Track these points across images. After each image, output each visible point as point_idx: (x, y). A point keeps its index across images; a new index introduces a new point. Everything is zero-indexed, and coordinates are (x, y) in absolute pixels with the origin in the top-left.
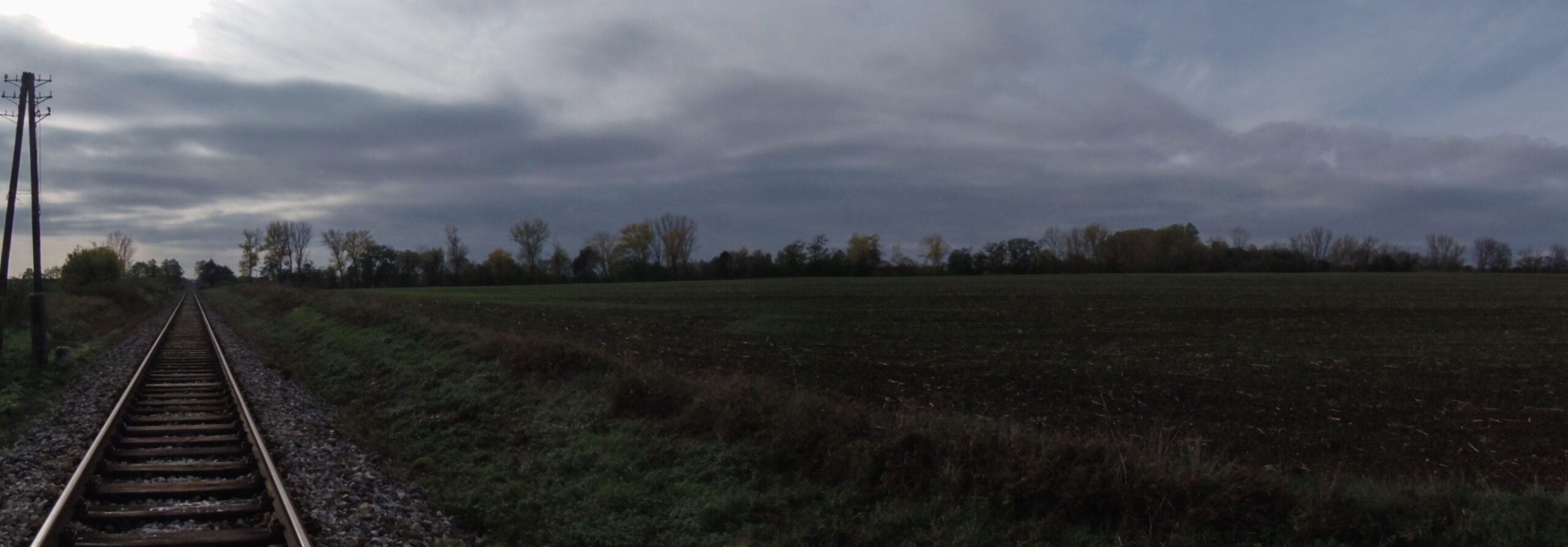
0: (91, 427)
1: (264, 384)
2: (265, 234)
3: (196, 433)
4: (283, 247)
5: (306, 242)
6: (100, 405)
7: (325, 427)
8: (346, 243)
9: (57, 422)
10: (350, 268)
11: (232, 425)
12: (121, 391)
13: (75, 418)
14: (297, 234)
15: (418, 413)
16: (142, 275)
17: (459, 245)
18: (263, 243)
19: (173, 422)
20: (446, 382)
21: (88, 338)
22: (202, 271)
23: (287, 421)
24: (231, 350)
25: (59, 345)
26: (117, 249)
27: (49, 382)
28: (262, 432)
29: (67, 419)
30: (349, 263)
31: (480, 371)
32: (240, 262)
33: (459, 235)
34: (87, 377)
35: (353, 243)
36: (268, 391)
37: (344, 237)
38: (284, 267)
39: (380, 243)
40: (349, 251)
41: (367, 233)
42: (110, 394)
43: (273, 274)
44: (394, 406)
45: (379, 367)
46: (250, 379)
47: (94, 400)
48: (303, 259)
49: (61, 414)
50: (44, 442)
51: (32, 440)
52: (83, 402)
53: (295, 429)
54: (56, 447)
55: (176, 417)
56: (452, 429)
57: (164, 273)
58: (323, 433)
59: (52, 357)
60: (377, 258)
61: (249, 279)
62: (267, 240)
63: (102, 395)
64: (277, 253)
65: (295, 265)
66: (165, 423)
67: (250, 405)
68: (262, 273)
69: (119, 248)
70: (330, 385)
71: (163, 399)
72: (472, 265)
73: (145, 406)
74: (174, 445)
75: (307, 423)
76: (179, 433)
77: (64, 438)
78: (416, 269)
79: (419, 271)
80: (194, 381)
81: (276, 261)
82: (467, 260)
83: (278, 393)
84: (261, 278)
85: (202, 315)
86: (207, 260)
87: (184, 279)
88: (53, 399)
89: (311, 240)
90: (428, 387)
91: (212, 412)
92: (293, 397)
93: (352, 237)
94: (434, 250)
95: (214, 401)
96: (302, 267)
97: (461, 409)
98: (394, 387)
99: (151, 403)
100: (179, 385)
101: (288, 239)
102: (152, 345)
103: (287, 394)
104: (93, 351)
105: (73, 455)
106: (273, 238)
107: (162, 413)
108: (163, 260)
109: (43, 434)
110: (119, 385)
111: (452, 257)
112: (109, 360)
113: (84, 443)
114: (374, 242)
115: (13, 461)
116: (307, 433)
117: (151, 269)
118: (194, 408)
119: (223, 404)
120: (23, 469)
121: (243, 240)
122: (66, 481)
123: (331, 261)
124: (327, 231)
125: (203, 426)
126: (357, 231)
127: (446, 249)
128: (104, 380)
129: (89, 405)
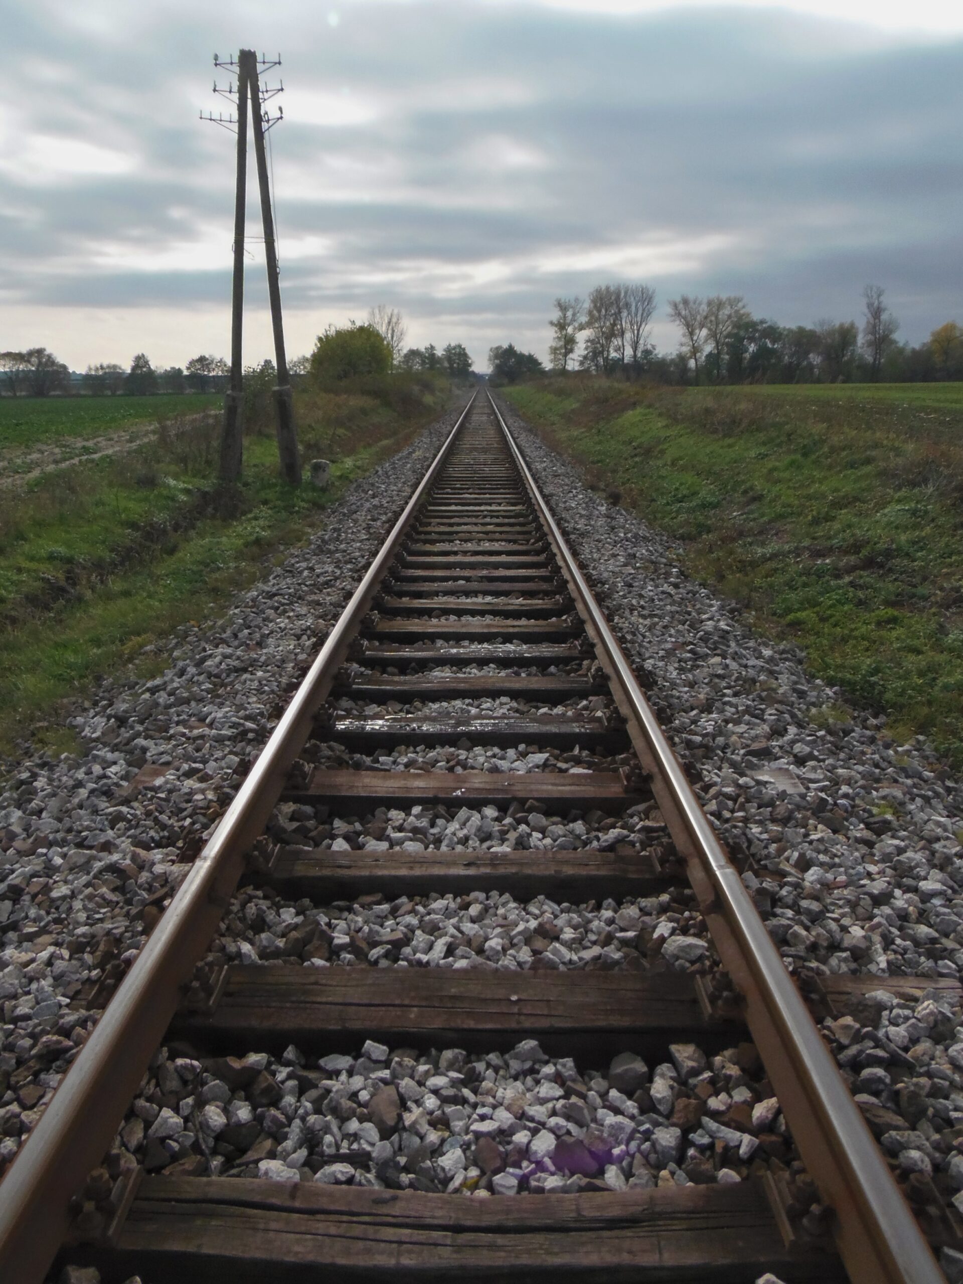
0: (363, 557)
1: (584, 509)
2: (587, 305)
3: (496, 566)
4: (614, 325)
5: (646, 316)
6: (372, 531)
7: (665, 565)
8: (706, 318)
9: (320, 550)
10: (710, 355)
11: (542, 558)
12: (397, 515)
13: (343, 546)
14: (634, 305)
15: (798, 555)
16: (417, 367)
17: (884, 317)
18: (584, 319)
19: (465, 553)
20: (844, 514)
21: (351, 452)
22: (497, 361)
23: (615, 556)
24: (539, 466)
25: (314, 458)
26: (382, 329)
27: (306, 505)
28: (582, 566)
29: (332, 547)
30: (709, 348)
31: (899, 501)
32: (551, 348)
33: (886, 300)
34: (353, 499)
35: (717, 317)
36: (589, 517)
37: (704, 308)
38: (613, 354)
39: (756, 316)
40: (710, 329)
41: (739, 300)
42: (384, 518)
43: (596, 365)
44: (763, 544)
45: (745, 492)
46: (565, 502)
47: (364, 525)
48: (641, 342)
49: (323, 541)
50: (306, 573)
51: (290, 571)
52: (350, 528)
53: (625, 565)
54: (322, 579)
55: (469, 546)
56: (847, 579)
57: (446, 364)
58: (663, 571)
59: (306, 475)
60: (752, 339)
61: (563, 372)
62: (590, 313)
63: (374, 520)
64: (603, 333)
65: (629, 352)
66: (455, 553)
67: (565, 533)
68: (582, 363)
69: (384, 328)
70: (674, 515)
71: (451, 525)
72: (901, 351)
73: (429, 533)
74: (468, 579)
75: (641, 559)
76: (472, 566)
77: (330, 569)
78: (811, 356)
79: (815, 359)
80: (490, 504)
81: (602, 346)
82: (895, 342)
83: (601, 522)
84: (579, 372)
85: (499, 421)
86: (505, 346)
87: (473, 372)
88: (311, 526)
89: (654, 315)
90: (816, 522)
91: (515, 542)
92: (623, 527)
93: (716, 305)
94: (842, 326)
95: (518, 528)
96: (639, 355)
97: (864, 552)
98: (765, 519)
99: (437, 529)
100: (471, 508)
101: (620, 312)
102: (434, 459)
103: (614, 523)
104: (359, 468)
105: (343, 589)
106: (599, 311)
107: (452, 541)
108: (445, 345)
109: (304, 565)
110: (394, 508)
111: (870, 337)
112: (379, 477)
113: (356, 575)
114: (748, 315)
115: (271, 596)
116: (641, 571)
117: (429, 358)
118: (491, 536)
119: (529, 533)
120: (283, 604)
121: (556, 315)
122: (336, 617)
123: (682, 345)
124: (678, 299)
125: (503, 558)
126: (724, 296)
127: (861, 323)
128: (376, 501)
129: (359, 531)
